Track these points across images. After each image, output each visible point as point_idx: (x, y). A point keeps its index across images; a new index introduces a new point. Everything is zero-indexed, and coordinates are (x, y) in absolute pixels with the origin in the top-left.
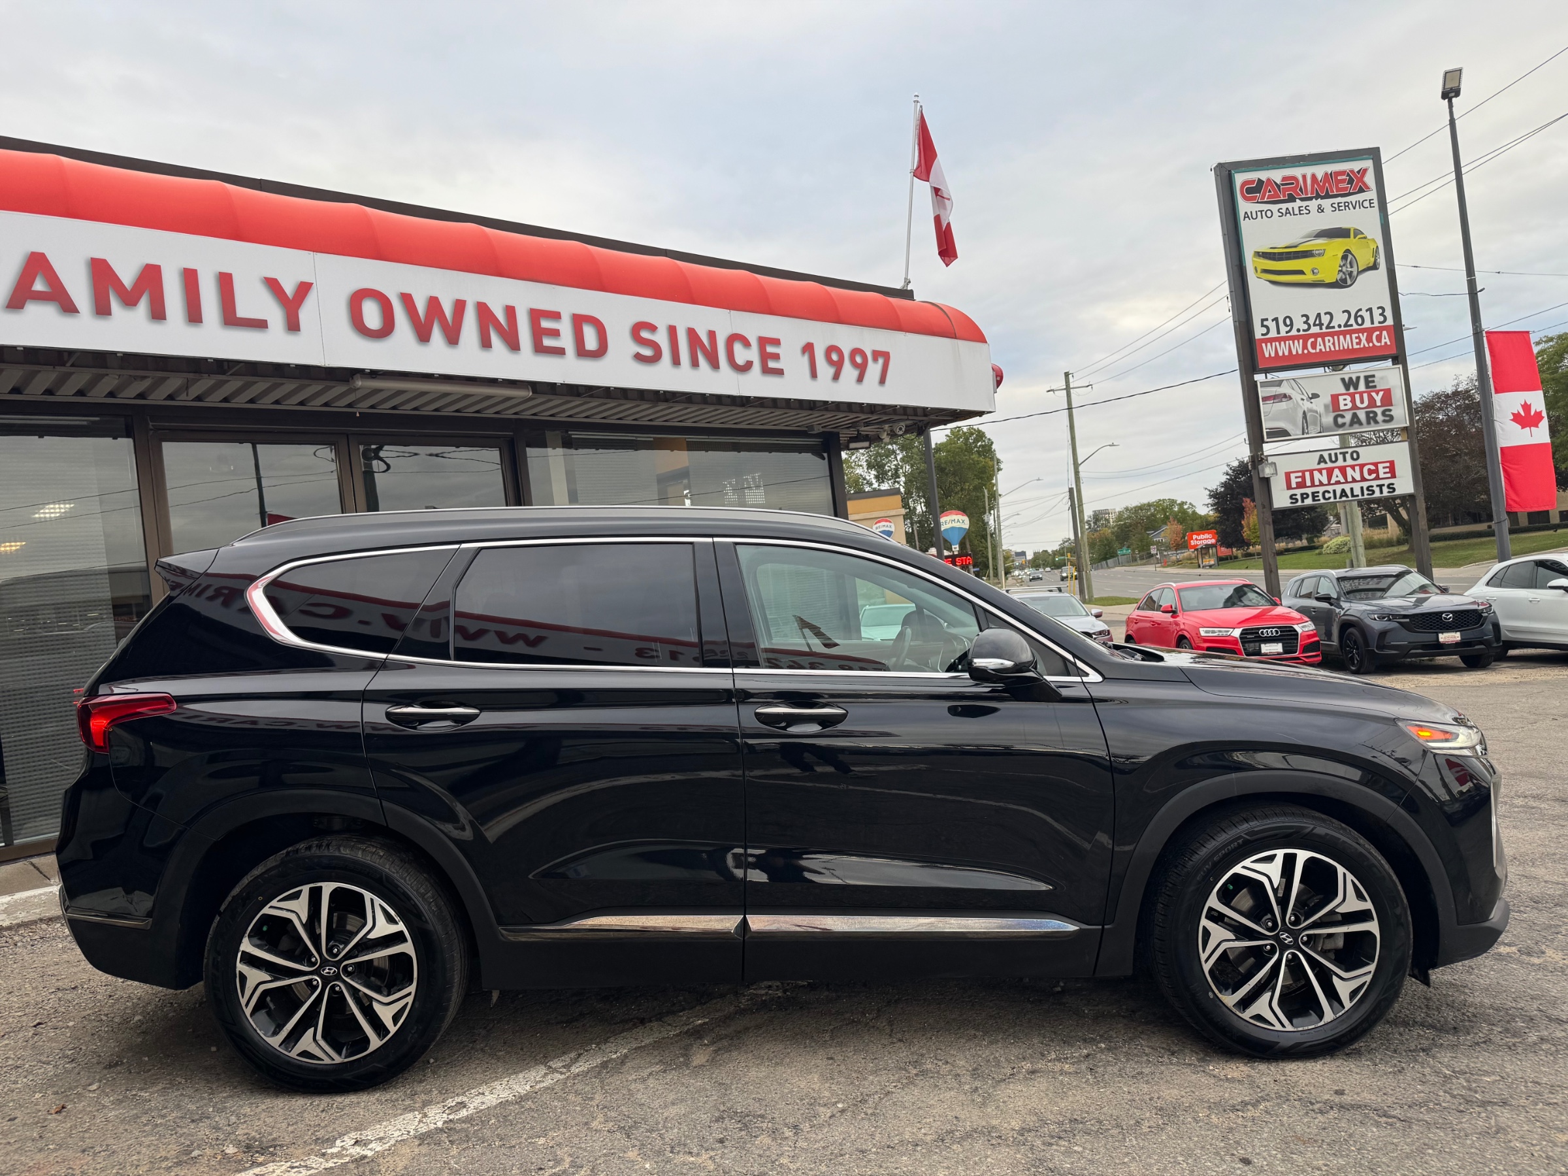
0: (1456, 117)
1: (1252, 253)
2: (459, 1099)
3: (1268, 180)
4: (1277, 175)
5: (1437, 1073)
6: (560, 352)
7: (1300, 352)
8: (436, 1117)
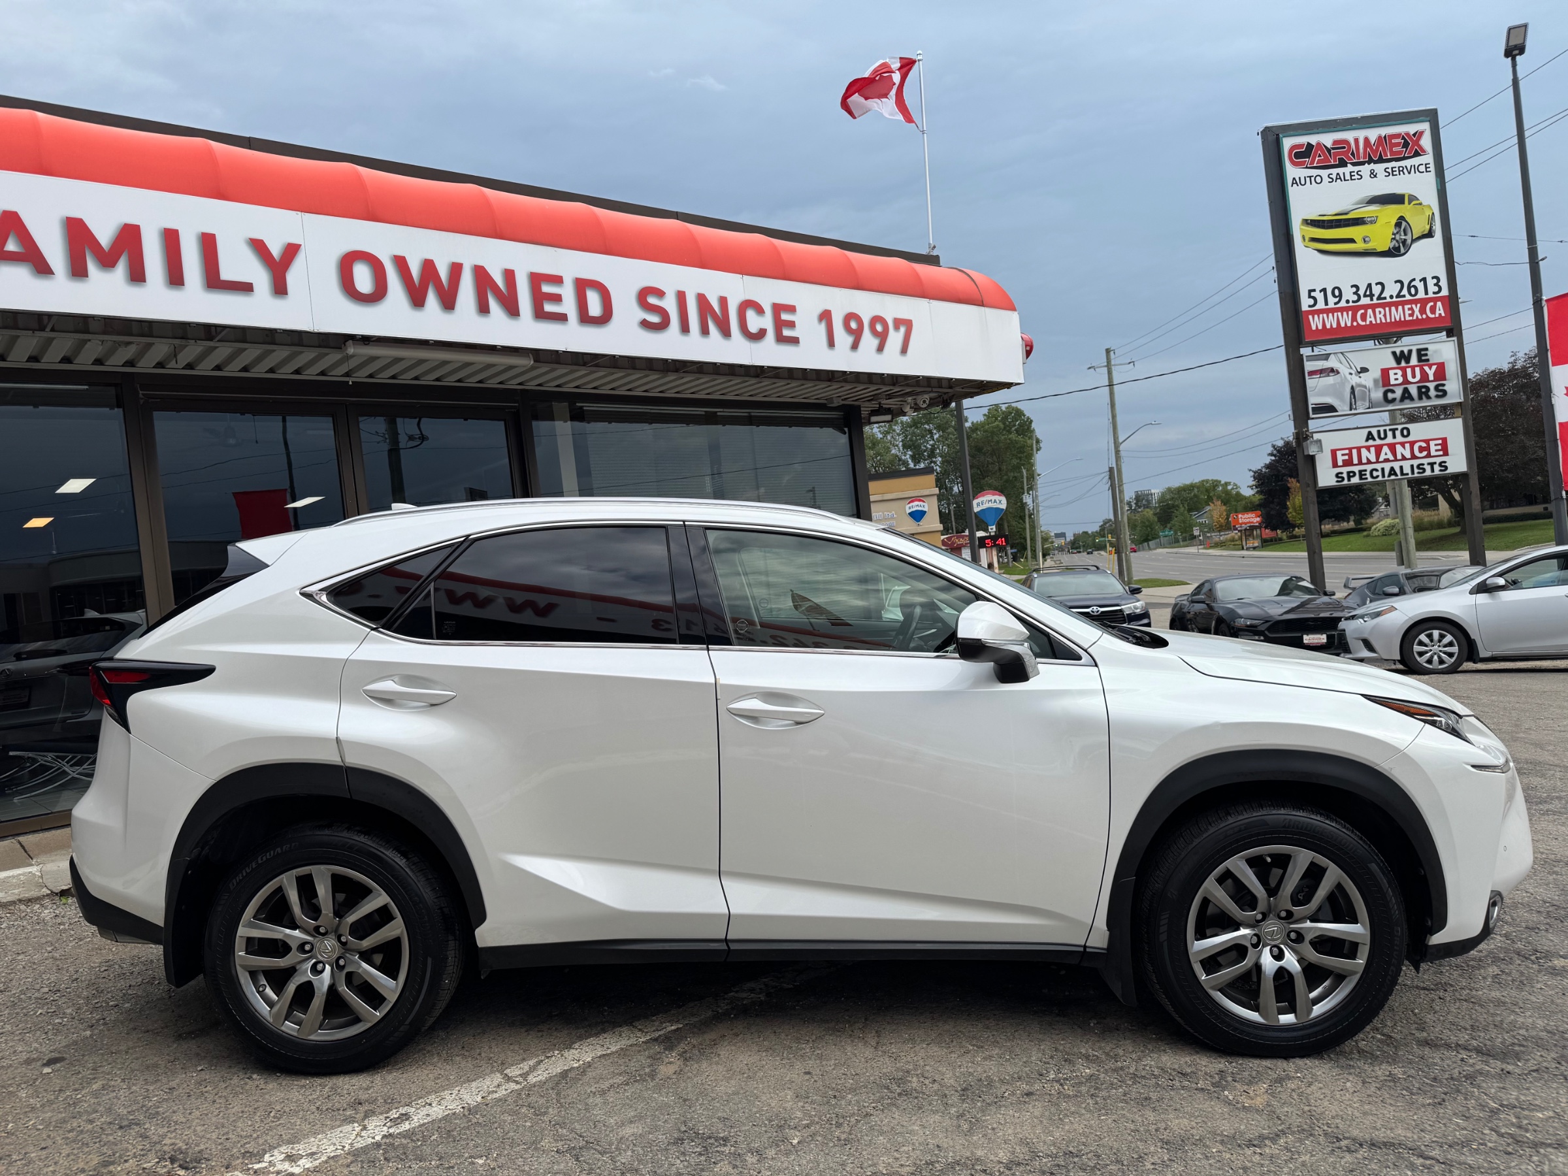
0: (1520, 75)
1: (1300, 221)
2: (403, 1110)
3: (1319, 144)
4: (1327, 139)
5: (1482, 1107)
6: (562, 318)
7: (1349, 324)
8: (377, 1129)
